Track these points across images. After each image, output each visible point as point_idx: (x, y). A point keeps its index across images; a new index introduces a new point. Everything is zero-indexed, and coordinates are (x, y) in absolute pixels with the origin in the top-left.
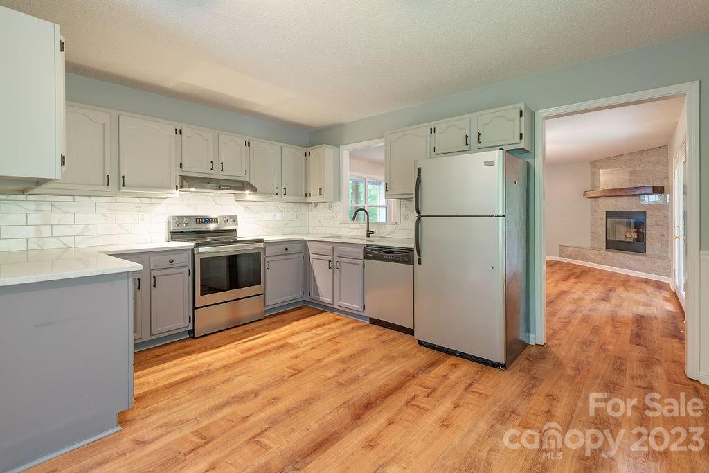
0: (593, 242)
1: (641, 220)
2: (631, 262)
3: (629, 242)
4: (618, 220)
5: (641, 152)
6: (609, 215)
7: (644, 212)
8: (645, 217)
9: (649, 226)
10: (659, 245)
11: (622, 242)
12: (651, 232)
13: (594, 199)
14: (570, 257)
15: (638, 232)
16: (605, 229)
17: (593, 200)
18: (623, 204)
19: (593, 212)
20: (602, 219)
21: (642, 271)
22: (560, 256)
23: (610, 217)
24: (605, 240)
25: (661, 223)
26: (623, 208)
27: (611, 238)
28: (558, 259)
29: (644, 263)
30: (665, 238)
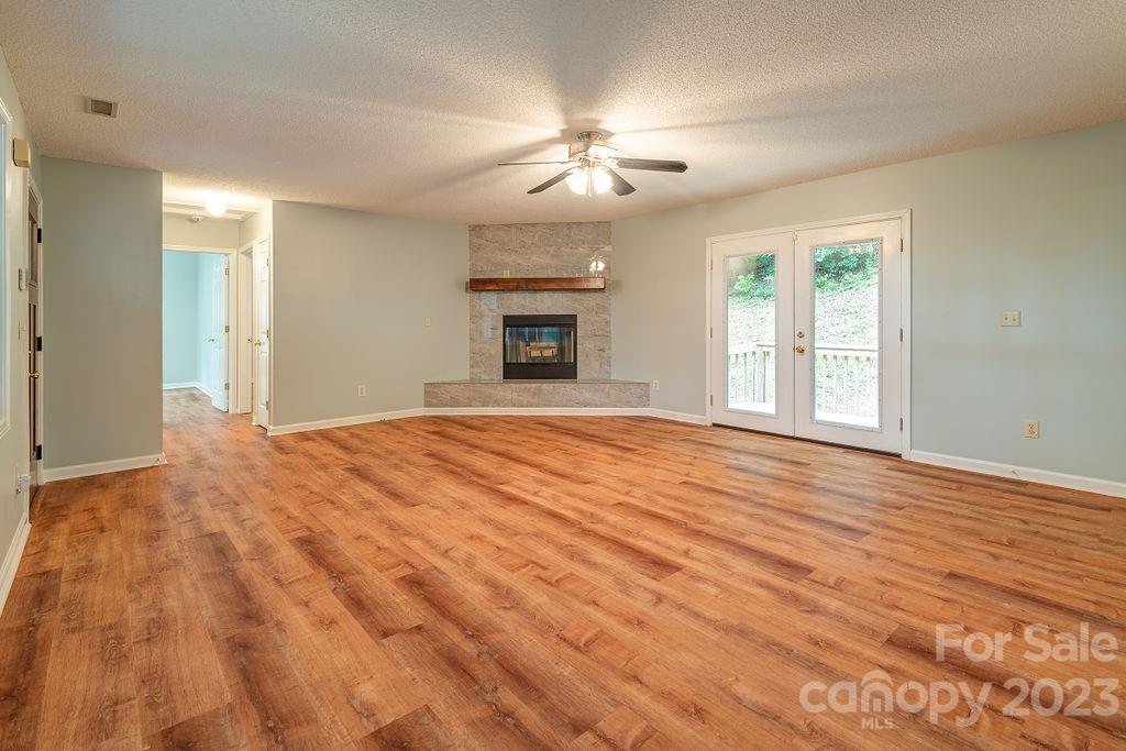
0: (476, 370)
1: (567, 327)
2: (586, 394)
5: (569, 225)
6: (511, 322)
7: (574, 317)
8: (575, 324)
9: (583, 337)
10: (596, 365)
12: (586, 346)
18: (537, 304)
20: (496, 329)
22: (428, 404)
23: (511, 327)
24: (502, 364)
25: (600, 332)
26: (537, 310)
27: (512, 360)
30: (605, 354)
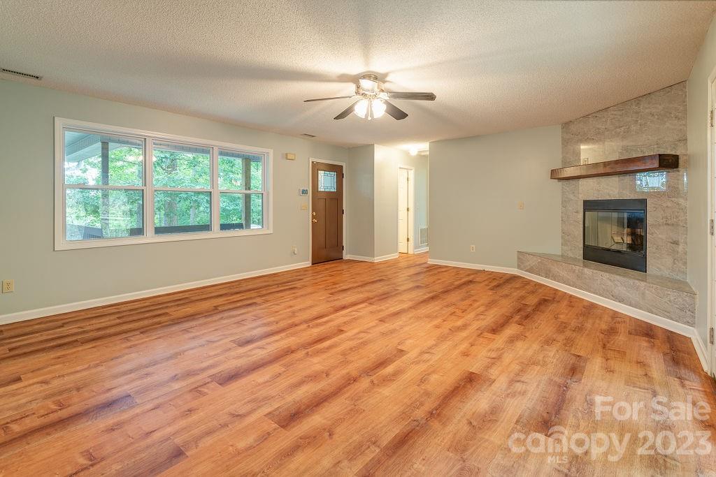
0: (565, 248)
1: (638, 214)
3: (619, 252)
4: (601, 214)
6: (589, 206)
7: (644, 202)
8: (645, 211)
9: (653, 225)
10: (668, 261)
11: (609, 250)
12: (655, 236)
13: (567, 182)
14: (530, 271)
15: (633, 234)
16: (582, 229)
17: (565, 182)
18: (611, 189)
19: (565, 203)
20: (577, 212)
21: (640, 308)
22: (519, 267)
23: (590, 210)
24: (582, 246)
25: (674, 221)
27: (591, 243)
28: (515, 271)
29: (643, 294)
30: (680, 249)
